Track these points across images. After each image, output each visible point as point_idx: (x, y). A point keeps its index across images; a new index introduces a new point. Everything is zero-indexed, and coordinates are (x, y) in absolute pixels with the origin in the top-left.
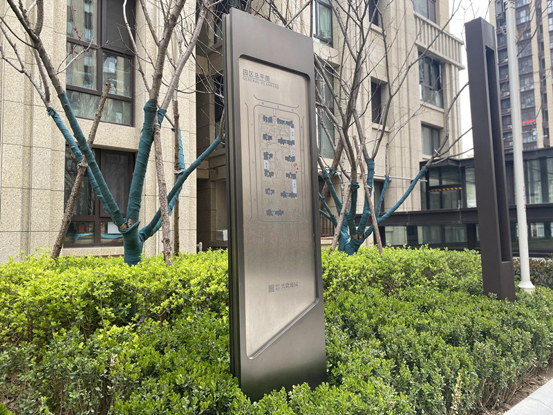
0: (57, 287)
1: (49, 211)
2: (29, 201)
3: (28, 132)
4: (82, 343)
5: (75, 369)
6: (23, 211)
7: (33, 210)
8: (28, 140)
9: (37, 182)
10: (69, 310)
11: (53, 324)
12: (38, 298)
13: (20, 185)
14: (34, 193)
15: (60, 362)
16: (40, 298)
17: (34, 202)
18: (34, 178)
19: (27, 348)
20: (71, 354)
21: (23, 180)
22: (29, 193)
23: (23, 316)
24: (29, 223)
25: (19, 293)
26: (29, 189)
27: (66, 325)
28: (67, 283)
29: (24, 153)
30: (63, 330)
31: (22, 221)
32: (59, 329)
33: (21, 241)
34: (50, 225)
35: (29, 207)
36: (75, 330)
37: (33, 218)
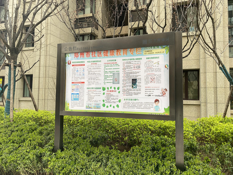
0: (223, 129)
1: (224, 96)
2: (216, 92)
3: (215, 68)
4: (231, 148)
5: (227, 154)
6: (214, 96)
7: (218, 95)
8: (215, 70)
9: (219, 85)
10: (227, 137)
11: (222, 140)
12: (217, 131)
13: (213, 86)
14: (218, 89)
15: (224, 151)
16: (218, 131)
17: (218, 93)
18: (218, 84)
19: (214, 145)
20: (227, 150)
21: (214, 84)
22: (216, 89)
23: (213, 136)
24: (217, 100)
25: (212, 129)
26: (216, 88)
27: (226, 141)
28: (226, 128)
29: (214, 75)
30: (225, 142)
31: (214, 99)
32: (224, 142)
33: (214, 106)
34: (225, 101)
35: (216, 94)
36: (229, 144)
37: (218, 98)
